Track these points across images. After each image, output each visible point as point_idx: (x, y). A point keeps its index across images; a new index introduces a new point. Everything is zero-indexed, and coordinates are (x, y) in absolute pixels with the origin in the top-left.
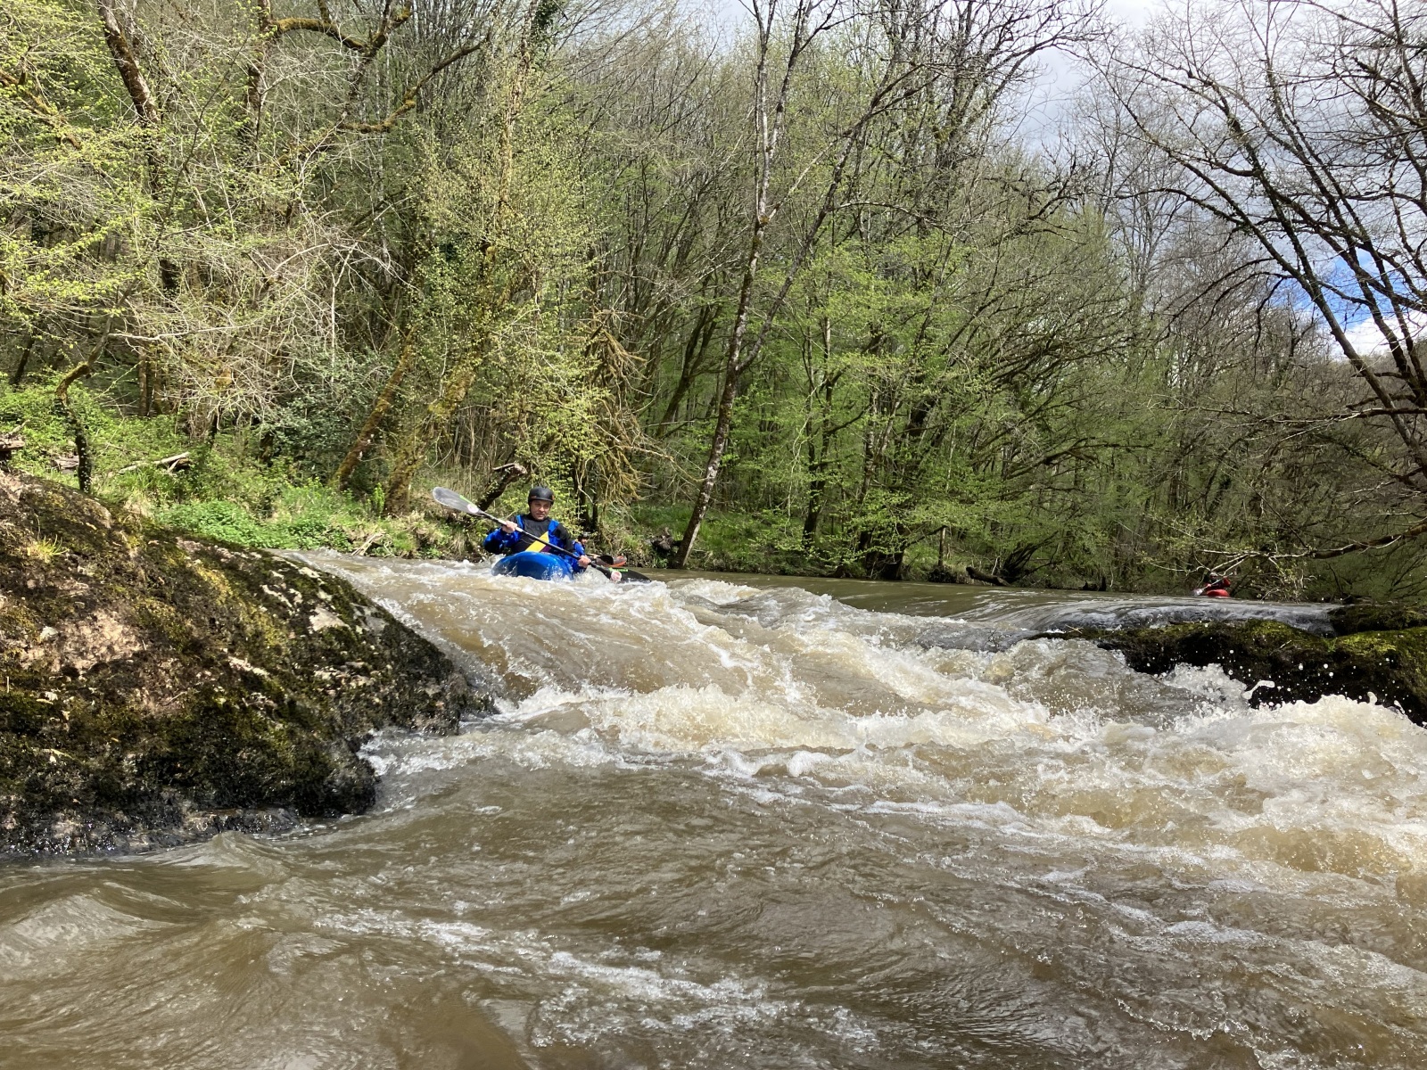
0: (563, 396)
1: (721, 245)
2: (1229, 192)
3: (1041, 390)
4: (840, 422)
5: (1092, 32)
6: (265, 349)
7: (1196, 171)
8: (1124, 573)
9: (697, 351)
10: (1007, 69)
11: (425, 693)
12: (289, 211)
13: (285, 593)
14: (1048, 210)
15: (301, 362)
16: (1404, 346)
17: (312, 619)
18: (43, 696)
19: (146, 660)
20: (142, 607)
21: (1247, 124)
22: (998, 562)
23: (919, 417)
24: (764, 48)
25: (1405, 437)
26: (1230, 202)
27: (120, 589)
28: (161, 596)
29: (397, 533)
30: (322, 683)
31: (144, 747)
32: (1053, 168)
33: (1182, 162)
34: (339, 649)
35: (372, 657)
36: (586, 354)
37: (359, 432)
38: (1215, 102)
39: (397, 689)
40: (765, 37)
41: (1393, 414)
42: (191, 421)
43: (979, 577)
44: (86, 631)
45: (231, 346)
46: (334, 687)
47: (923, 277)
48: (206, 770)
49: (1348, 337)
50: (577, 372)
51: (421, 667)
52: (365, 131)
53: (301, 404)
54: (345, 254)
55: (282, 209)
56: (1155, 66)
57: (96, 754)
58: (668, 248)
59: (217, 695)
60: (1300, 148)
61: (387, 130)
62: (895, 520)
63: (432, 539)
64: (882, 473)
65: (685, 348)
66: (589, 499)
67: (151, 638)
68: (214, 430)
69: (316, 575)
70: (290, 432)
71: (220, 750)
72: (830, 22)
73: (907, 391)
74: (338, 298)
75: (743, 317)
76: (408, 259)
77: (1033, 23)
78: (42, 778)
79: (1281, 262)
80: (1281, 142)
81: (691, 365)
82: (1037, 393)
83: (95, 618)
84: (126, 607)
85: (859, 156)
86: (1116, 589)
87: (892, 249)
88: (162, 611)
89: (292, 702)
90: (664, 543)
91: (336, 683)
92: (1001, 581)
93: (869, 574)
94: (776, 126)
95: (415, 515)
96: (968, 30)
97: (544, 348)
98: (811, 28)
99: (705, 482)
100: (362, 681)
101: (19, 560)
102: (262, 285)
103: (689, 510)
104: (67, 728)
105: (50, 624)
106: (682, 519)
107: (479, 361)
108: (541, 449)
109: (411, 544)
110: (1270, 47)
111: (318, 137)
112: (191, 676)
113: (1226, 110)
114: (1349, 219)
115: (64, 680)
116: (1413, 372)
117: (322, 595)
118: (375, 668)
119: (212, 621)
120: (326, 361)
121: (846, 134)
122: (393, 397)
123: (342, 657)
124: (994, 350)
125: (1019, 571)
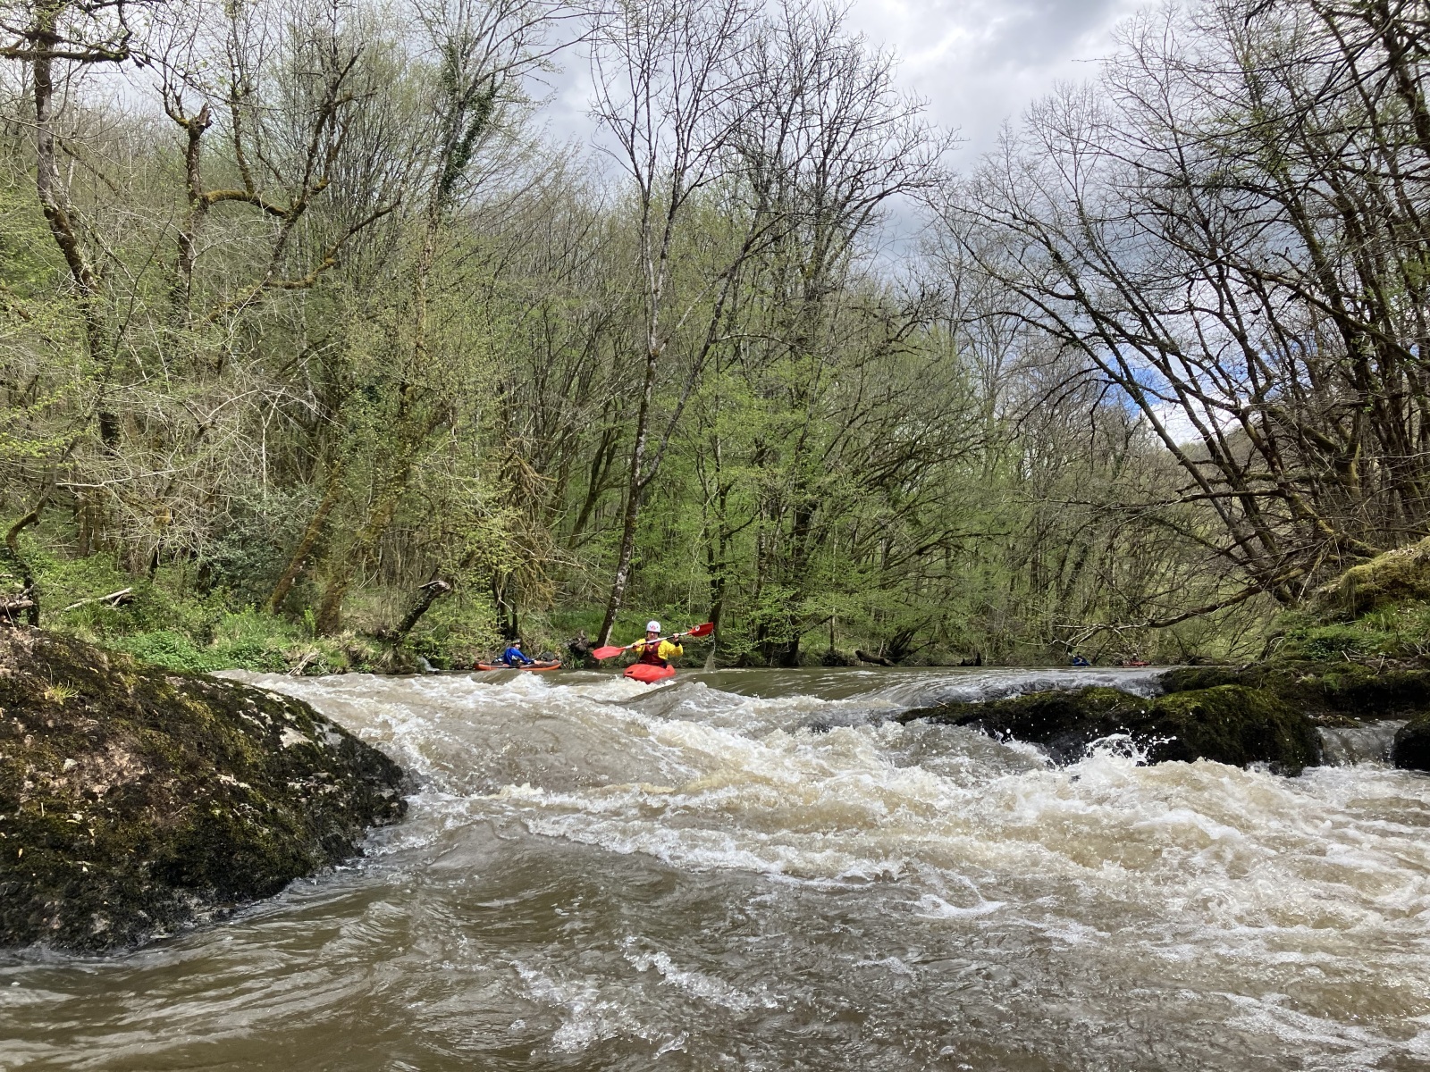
0: (480, 515)
1: (618, 375)
2: (1057, 312)
3: (910, 489)
4: (736, 527)
5: (931, 180)
6: (200, 488)
7: (1029, 296)
8: (997, 648)
9: (602, 467)
10: (859, 215)
11: (381, 797)
12: (220, 362)
13: (257, 716)
14: (903, 334)
15: (236, 498)
16: (1215, 438)
17: (282, 738)
18: (71, 818)
19: (151, 781)
20: (143, 736)
21: (1066, 257)
22: (882, 645)
23: (803, 519)
24: (646, 204)
25: (1224, 517)
26: (1060, 322)
27: (125, 723)
28: (156, 727)
29: (331, 651)
30: (294, 792)
31: (155, 856)
32: (905, 297)
33: (1015, 289)
34: (305, 761)
35: (335, 767)
36: (501, 478)
37: (291, 560)
38: (1039, 239)
39: (358, 794)
40: (646, 194)
41: (1213, 498)
42: (132, 558)
43: (867, 659)
44: (100, 760)
45: (170, 488)
46: (305, 795)
47: (800, 396)
48: (208, 873)
49: (1169, 433)
50: (493, 495)
51: (374, 774)
52: (289, 287)
53: (235, 537)
54: (274, 397)
55: (213, 359)
56: (985, 210)
57: (117, 863)
58: (572, 378)
59: (213, 808)
60: (1112, 273)
61: (309, 285)
62: (787, 612)
63: (363, 655)
64: (774, 570)
65: (590, 466)
66: (509, 609)
67: (154, 763)
68: (154, 565)
69: (281, 700)
70: (227, 563)
71: (219, 854)
72: (702, 181)
73: (790, 496)
74: (268, 440)
75: (642, 438)
76: (333, 399)
77: (880, 173)
78: (78, 885)
79: (1106, 370)
80: (1096, 269)
81: (597, 481)
82: (908, 493)
83: (107, 749)
84: (132, 739)
85: (735, 295)
86: (990, 663)
87: (771, 374)
88: (162, 740)
89: (274, 811)
90: (580, 645)
91: (306, 792)
92: (887, 661)
93: (768, 661)
94: (661, 271)
95: (347, 633)
96: (824, 181)
97: (461, 474)
98: (685, 185)
99: (615, 588)
100: (329, 788)
101: (38, 703)
102: (197, 430)
103: (602, 613)
104: (93, 843)
105: (69, 757)
106: (597, 621)
107: (402, 490)
108: (462, 565)
109: (344, 660)
110: (1080, 190)
111: (245, 294)
112: (190, 793)
113: (1048, 244)
114: (1159, 332)
115: (85, 803)
116: (1226, 460)
117: (288, 716)
118: (338, 777)
119: (200, 744)
120: (258, 497)
121: (724, 275)
122: (323, 526)
123: (309, 769)
124: (865, 457)
125: (902, 652)
